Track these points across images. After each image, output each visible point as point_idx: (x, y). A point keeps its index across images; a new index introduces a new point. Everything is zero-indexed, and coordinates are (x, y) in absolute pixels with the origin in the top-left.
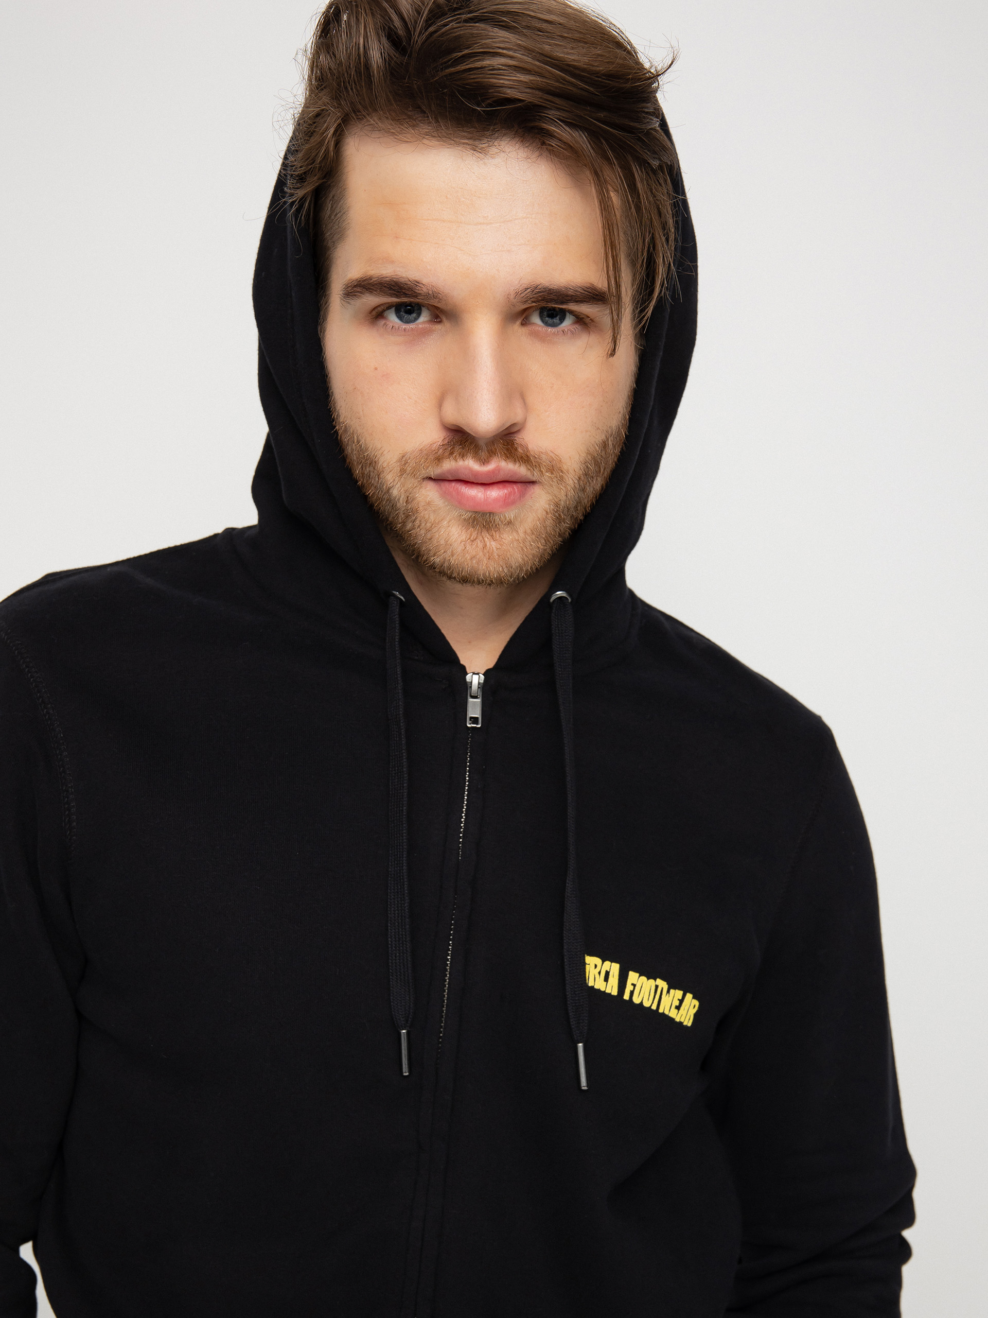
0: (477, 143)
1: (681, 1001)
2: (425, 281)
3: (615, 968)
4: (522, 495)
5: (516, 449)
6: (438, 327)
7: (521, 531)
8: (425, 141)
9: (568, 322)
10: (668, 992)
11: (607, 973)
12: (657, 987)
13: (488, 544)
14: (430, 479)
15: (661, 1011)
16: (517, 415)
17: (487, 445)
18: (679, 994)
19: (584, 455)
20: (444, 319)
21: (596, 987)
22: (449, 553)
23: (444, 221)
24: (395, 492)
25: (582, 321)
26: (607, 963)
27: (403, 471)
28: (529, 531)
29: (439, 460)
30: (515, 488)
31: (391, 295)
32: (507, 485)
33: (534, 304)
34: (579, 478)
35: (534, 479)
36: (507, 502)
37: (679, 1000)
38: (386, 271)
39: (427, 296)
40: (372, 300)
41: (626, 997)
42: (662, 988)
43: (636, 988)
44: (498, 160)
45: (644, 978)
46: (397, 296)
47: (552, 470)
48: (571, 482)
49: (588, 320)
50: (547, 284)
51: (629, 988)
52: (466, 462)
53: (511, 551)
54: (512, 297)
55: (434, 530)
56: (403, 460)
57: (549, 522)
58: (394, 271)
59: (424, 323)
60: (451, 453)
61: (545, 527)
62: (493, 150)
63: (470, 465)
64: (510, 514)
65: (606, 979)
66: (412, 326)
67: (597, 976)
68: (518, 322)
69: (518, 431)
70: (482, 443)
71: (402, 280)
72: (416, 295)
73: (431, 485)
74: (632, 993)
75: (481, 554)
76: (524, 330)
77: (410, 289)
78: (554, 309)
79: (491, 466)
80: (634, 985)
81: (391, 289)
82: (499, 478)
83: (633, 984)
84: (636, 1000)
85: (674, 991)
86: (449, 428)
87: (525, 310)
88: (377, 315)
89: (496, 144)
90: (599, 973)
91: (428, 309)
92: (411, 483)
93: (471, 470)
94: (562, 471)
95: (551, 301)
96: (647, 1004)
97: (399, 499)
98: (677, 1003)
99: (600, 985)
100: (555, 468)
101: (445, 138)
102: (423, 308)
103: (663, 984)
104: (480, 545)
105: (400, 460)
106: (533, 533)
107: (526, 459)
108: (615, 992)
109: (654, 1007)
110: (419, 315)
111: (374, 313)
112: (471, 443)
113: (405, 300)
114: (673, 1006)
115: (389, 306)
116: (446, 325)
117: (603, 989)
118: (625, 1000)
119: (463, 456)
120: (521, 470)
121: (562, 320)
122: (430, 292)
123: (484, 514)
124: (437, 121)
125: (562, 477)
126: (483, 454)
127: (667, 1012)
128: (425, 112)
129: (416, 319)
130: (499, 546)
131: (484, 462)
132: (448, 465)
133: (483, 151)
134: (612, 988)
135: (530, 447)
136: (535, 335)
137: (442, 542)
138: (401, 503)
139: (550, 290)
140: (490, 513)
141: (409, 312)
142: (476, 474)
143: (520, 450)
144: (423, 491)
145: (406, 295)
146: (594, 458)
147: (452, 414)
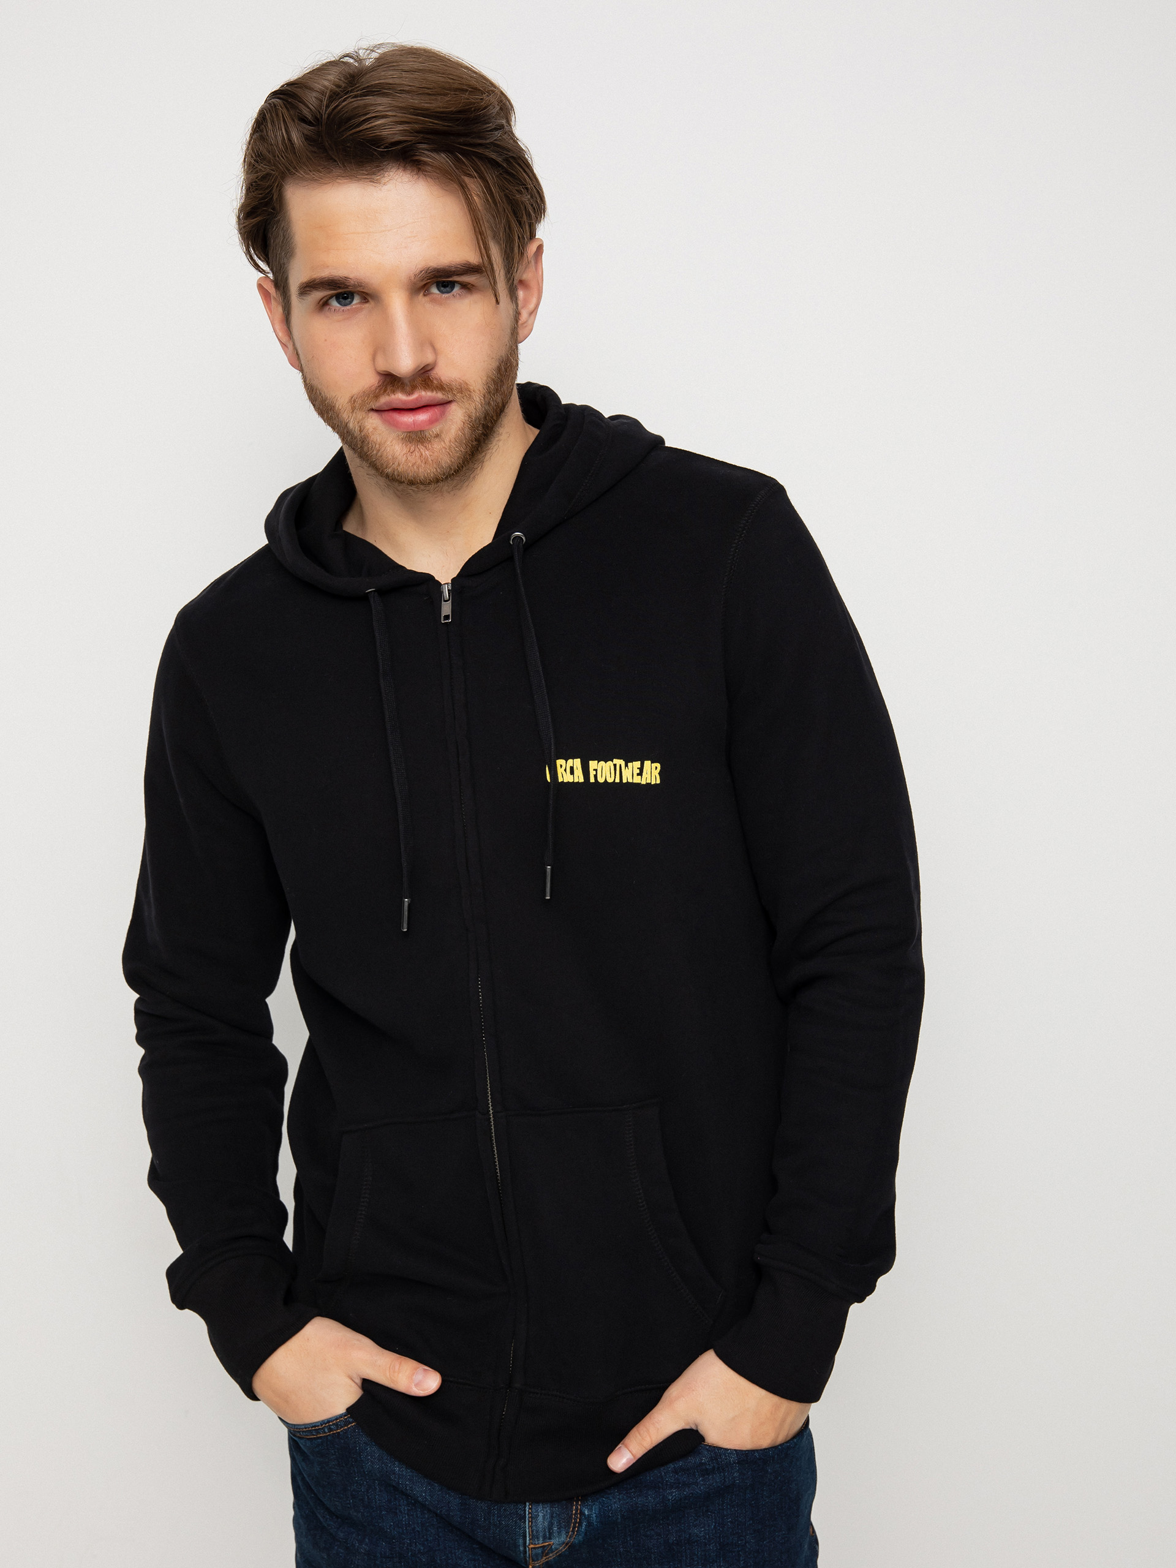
0: (373, 176)
1: (641, 769)
2: (351, 276)
3: (577, 763)
4: (443, 414)
5: (432, 382)
6: (367, 305)
7: (447, 440)
8: (338, 181)
9: (457, 289)
10: (626, 765)
11: (572, 769)
12: (615, 765)
13: (424, 453)
14: (372, 410)
15: (625, 781)
16: (429, 358)
17: (410, 382)
18: (637, 764)
19: (485, 378)
20: (370, 299)
21: (565, 781)
22: (396, 464)
23: (358, 233)
24: (351, 425)
25: (467, 287)
26: (570, 762)
27: (353, 409)
28: (453, 440)
29: (377, 397)
30: (436, 410)
31: (331, 289)
32: (429, 408)
33: (429, 281)
34: (484, 396)
35: (450, 399)
36: (432, 422)
37: (638, 768)
38: (325, 273)
39: (354, 286)
40: (318, 295)
41: (592, 780)
42: (620, 765)
43: (598, 772)
44: (390, 186)
45: (602, 763)
46: (334, 289)
47: (461, 391)
48: (478, 399)
49: (469, 286)
50: (435, 266)
51: (592, 773)
52: (397, 396)
53: (441, 456)
54: (413, 278)
55: (383, 449)
56: (353, 401)
57: (467, 430)
58: (330, 273)
59: (356, 304)
60: (385, 391)
61: (464, 434)
62: (384, 180)
63: (400, 397)
64: (436, 429)
65: (572, 772)
66: (348, 307)
67: (564, 773)
68: (421, 294)
69: (432, 369)
70: (406, 381)
71: (335, 278)
72: (347, 287)
73: (374, 416)
74: (596, 776)
75: (419, 461)
76: (427, 299)
77: (341, 283)
78: (444, 282)
79: (415, 396)
80: (596, 770)
81: (329, 285)
82: (422, 404)
83: (594, 770)
84: (601, 780)
85: (631, 763)
86: (381, 374)
87: (425, 285)
88: (324, 304)
89: (386, 175)
90: (565, 770)
91: (358, 294)
92: (360, 415)
93: (401, 401)
94: (470, 392)
95: (440, 276)
96: (610, 780)
97: (355, 430)
98: (638, 771)
99: (567, 778)
100: (463, 390)
101: (352, 177)
102: (355, 295)
103: (619, 762)
104: (418, 455)
105: (350, 401)
106: (456, 441)
107: (441, 387)
108: (582, 780)
109: (617, 780)
110: (353, 300)
111: (321, 303)
112: (398, 382)
113: (340, 291)
114: (635, 775)
115: (331, 297)
116: (372, 304)
117: (571, 781)
118: (592, 783)
119: (393, 392)
120: (439, 396)
121: (453, 288)
122: (356, 283)
123: (416, 433)
124: (344, 166)
125: (470, 395)
126: (408, 388)
127: (630, 780)
128: (335, 161)
129: (351, 302)
130: (431, 453)
131: (410, 394)
132: (384, 400)
133: (378, 182)
134: (579, 777)
135: (443, 379)
136: (434, 301)
137: (390, 457)
138: (357, 433)
139: (438, 269)
140: (421, 431)
141: (345, 298)
142: (405, 402)
143: (435, 382)
144: (370, 420)
145: (340, 288)
146: (493, 380)
147: (382, 366)
